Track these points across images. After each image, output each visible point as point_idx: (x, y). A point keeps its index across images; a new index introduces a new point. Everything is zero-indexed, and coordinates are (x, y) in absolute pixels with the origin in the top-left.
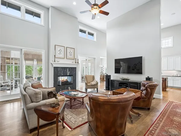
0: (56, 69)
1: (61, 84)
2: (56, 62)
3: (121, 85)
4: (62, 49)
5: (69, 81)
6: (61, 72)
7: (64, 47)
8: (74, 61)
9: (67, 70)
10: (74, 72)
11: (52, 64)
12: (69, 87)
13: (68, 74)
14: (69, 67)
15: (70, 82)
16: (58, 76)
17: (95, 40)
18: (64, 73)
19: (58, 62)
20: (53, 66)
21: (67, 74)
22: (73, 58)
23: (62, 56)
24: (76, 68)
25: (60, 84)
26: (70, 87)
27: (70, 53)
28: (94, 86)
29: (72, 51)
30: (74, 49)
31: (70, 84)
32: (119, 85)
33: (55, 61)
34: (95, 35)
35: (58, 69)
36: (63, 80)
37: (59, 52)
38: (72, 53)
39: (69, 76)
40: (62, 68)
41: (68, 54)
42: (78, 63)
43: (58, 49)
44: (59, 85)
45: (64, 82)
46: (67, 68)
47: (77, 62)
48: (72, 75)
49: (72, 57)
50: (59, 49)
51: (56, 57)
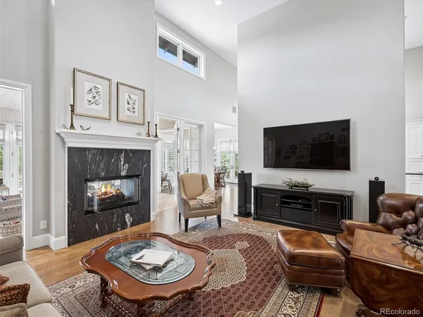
0: (76, 154)
1: (99, 205)
2: (78, 130)
3: (289, 203)
4: (103, 87)
5: (126, 193)
6: (99, 167)
7: (109, 80)
8: (144, 130)
9: (118, 160)
10: (143, 165)
11: (62, 139)
12: (127, 215)
13: (123, 173)
14: (126, 150)
15: (129, 198)
16: (87, 180)
17: (202, 75)
18: (107, 170)
19: (86, 132)
20: (64, 143)
21: (118, 171)
22: (142, 122)
23: (100, 109)
24: (150, 151)
25: (96, 208)
26: (131, 215)
27: (128, 103)
28: (209, 207)
29: (136, 97)
30: (143, 91)
31: (130, 204)
32: (283, 203)
33: (72, 126)
34: (202, 62)
35: (86, 156)
36: (106, 193)
37: (89, 97)
38: (136, 103)
39: (127, 177)
40: (102, 151)
41: (123, 105)
42: (156, 136)
43: (85, 84)
44: (92, 212)
45: (109, 198)
46: (120, 151)
47: (152, 132)
48: (137, 176)
49: (137, 117)
50: (88, 86)
51: (77, 111)
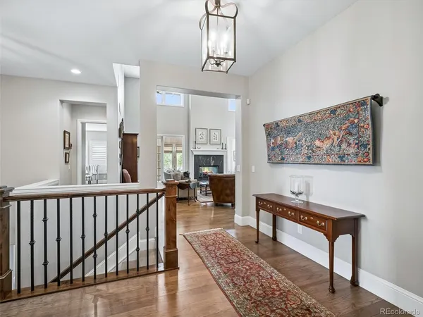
0: (196, 157)
4: (205, 132)
6: (203, 162)
7: (207, 129)
8: (220, 147)
9: (210, 160)
10: (220, 161)
16: (200, 166)
18: (206, 163)
19: (199, 149)
20: (193, 154)
21: (210, 164)
22: (220, 143)
23: (204, 140)
24: (223, 155)
27: (214, 136)
29: (217, 133)
30: (220, 130)
33: (195, 148)
35: (199, 158)
36: (207, 172)
37: (200, 137)
38: (218, 136)
39: (214, 166)
40: (204, 156)
41: (212, 138)
42: (226, 149)
46: (211, 156)
47: (224, 147)
48: (217, 166)
49: (217, 141)
50: (200, 133)
51: (197, 142)
